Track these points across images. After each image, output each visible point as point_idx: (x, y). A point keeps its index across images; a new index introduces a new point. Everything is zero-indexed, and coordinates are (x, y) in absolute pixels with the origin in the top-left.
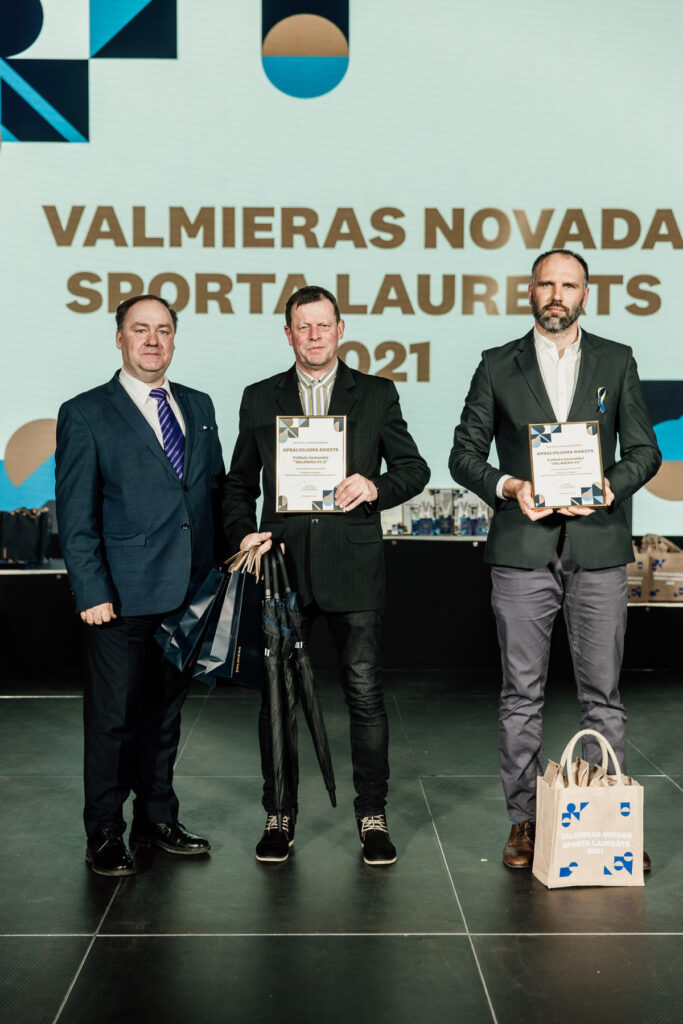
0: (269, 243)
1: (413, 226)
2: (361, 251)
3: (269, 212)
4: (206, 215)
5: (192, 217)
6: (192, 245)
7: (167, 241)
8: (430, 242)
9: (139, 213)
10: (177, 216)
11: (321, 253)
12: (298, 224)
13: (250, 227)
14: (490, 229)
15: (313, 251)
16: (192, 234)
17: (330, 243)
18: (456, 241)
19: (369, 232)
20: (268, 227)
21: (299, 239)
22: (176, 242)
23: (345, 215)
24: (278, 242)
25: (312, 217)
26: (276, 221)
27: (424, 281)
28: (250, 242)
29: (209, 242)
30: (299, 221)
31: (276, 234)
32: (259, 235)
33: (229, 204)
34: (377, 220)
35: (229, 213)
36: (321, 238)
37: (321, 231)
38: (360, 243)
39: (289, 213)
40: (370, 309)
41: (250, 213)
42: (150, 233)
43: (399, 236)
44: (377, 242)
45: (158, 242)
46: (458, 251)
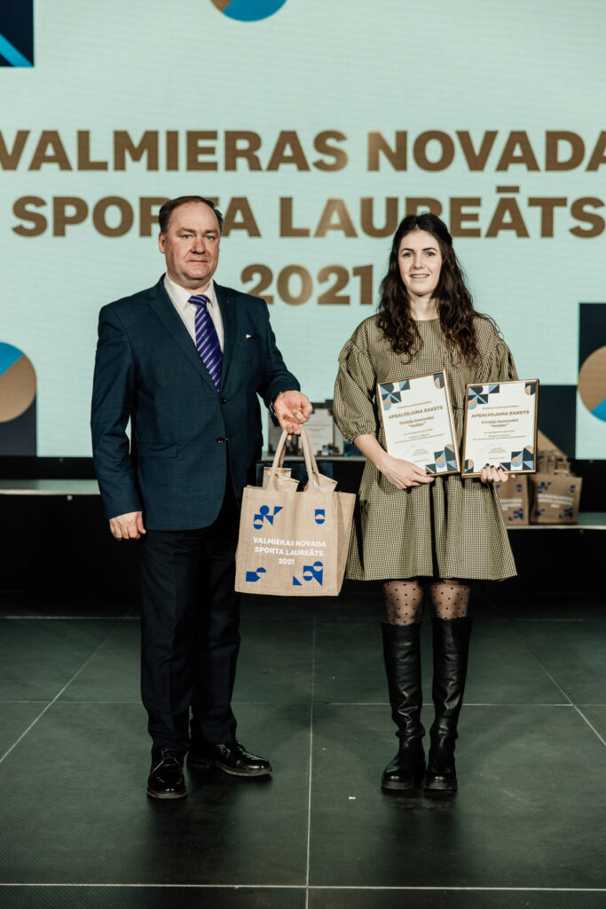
0: (212, 166)
1: (357, 149)
2: (304, 174)
3: (212, 135)
4: (150, 138)
5: (136, 141)
6: (135, 168)
7: (111, 165)
8: (374, 165)
9: (84, 138)
10: (121, 139)
11: (264, 176)
12: (241, 147)
13: (193, 151)
14: (434, 151)
15: (256, 174)
16: (136, 157)
17: (273, 166)
18: (399, 163)
19: (312, 155)
20: (211, 151)
21: (242, 163)
22: (120, 165)
23: (288, 138)
24: (221, 165)
25: (255, 140)
26: (219, 144)
27: (367, 205)
28: (193, 165)
29: (153, 165)
30: (242, 144)
31: (220, 157)
32: (202, 158)
33: (173, 128)
34: (320, 142)
35: (172, 137)
36: (264, 162)
37: (264, 154)
38: (303, 166)
39: (232, 137)
40: (313, 232)
41: (193, 136)
42: (95, 156)
43: (341, 159)
44: (320, 165)
45: (102, 166)
46: (401, 174)
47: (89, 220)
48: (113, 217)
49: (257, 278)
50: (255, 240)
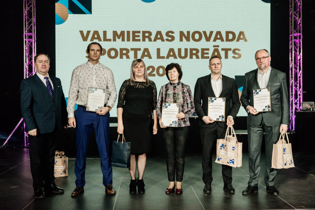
0: (139, 40)
1: (177, 36)
2: (163, 42)
3: (139, 32)
4: (123, 33)
5: (119, 33)
6: (119, 41)
7: (112, 40)
8: (181, 40)
9: (105, 32)
10: (115, 33)
11: (153, 43)
12: (146, 35)
13: (134, 36)
14: (197, 36)
15: (150, 42)
16: (119, 38)
17: (155, 40)
18: (188, 39)
19: (165, 37)
20: (139, 36)
21: (147, 39)
22: (114, 40)
23: (159, 33)
24: (141, 40)
25: (150, 33)
26: (141, 35)
27: (180, 50)
28: (134, 40)
29: (123, 40)
30: (147, 35)
31: (141, 38)
32: (136, 38)
33: (129, 30)
34: (167, 34)
35: (128, 32)
36: (153, 39)
37: (153, 37)
38: (163, 40)
39: (144, 33)
40: (165, 57)
41: (134, 32)
42: (108, 38)
43: (173, 38)
44: (167, 40)
45: (110, 40)
46: (188, 42)
47: (106, 54)
48: (113, 53)
49: (151, 69)
50: (150, 59)
